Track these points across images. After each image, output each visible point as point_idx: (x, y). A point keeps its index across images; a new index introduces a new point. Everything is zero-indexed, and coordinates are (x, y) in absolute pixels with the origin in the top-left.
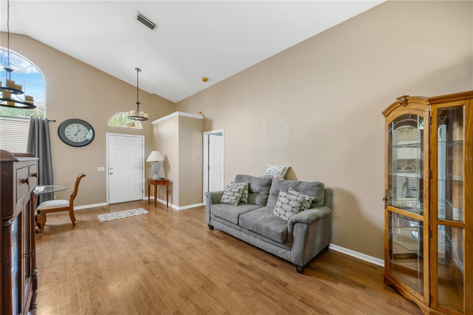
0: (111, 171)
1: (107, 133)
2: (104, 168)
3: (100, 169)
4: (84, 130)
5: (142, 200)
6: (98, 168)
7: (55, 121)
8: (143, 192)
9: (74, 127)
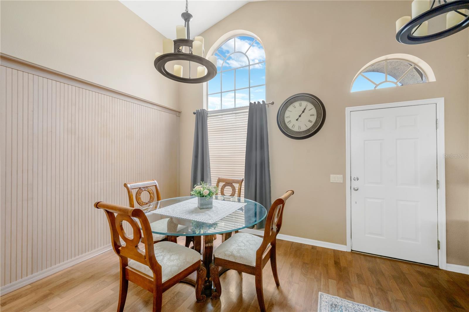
0: (355, 184)
1: (346, 108)
2: (342, 176)
3: (335, 178)
4: (309, 110)
5: (437, 267)
6: (331, 175)
7: (273, 103)
8: (439, 248)
9: (295, 107)
